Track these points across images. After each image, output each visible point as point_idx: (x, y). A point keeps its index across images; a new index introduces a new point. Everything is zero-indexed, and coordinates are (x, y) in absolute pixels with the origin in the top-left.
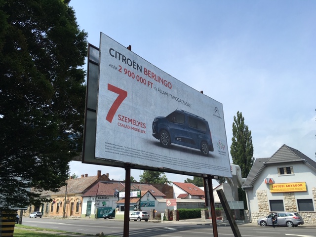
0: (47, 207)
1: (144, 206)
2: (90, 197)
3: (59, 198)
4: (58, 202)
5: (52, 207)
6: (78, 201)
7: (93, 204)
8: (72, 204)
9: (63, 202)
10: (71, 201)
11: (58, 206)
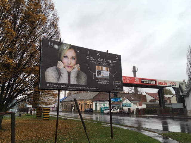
1: (125, 106)
2: (96, 101)
4: (81, 104)
5: (79, 106)
6: (90, 103)
7: (98, 105)
8: (88, 104)
9: (84, 104)
10: (87, 103)
11: (81, 106)
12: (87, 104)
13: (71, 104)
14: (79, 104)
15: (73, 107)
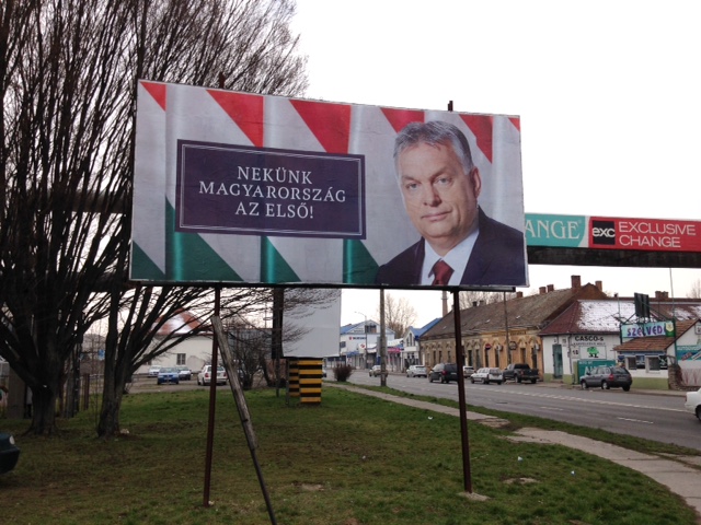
0: (478, 356)
1: (689, 358)
2: (557, 336)
3: (497, 339)
4: (495, 347)
5: (486, 356)
6: (532, 344)
7: (565, 351)
9: (506, 347)
10: (521, 346)
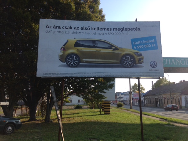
0: (162, 101)
2: (186, 95)
3: (168, 96)
4: (167, 98)
5: (164, 101)
6: (178, 98)
8: (176, 99)
9: (170, 99)
11: (168, 101)
12: (173, 98)
13: (156, 99)
14: (164, 99)
15: (157, 101)
